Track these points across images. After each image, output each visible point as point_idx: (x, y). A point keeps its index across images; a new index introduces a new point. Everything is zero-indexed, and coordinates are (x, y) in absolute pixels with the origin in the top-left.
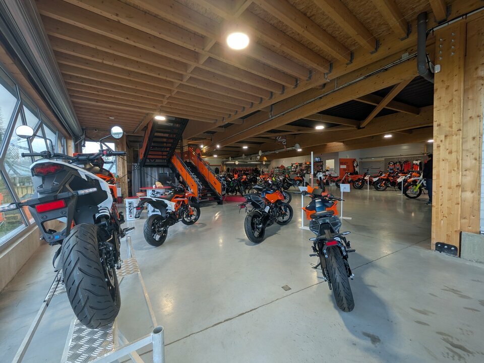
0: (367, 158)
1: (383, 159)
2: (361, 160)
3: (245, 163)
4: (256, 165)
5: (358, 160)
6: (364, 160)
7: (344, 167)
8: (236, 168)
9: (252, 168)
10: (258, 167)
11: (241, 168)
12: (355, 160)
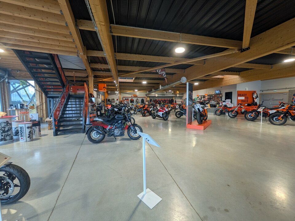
0: (268, 90)
1: (287, 90)
2: (261, 92)
3: (163, 96)
4: (172, 97)
5: (258, 92)
6: (264, 92)
7: (243, 98)
8: (157, 99)
9: (169, 99)
10: (174, 99)
11: (160, 99)
12: (255, 92)
